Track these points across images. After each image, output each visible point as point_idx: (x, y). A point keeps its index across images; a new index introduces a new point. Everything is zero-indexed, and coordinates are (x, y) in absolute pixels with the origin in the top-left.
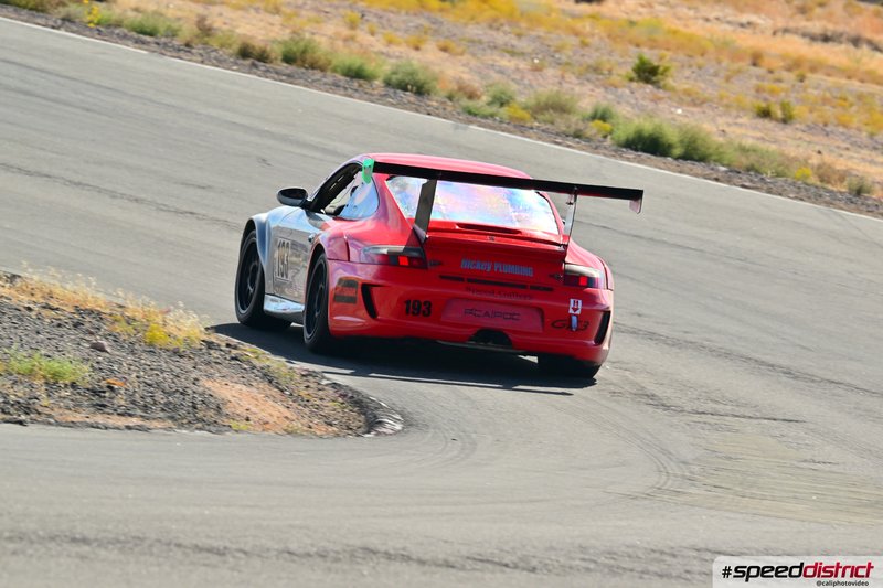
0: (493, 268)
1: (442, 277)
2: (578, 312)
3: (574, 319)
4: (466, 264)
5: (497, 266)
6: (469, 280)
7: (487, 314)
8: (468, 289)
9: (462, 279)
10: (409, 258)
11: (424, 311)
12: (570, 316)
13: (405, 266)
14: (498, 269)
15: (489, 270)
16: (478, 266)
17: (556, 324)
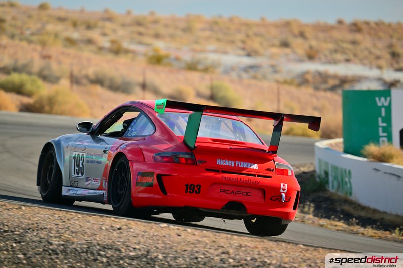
0: (235, 164)
1: (206, 170)
2: (285, 191)
3: (283, 195)
6: (223, 172)
9: (218, 172)
10: (186, 159)
11: (196, 191)
12: (281, 193)
13: (184, 164)
14: (238, 165)
15: (233, 166)
16: (226, 164)
17: (272, 198)
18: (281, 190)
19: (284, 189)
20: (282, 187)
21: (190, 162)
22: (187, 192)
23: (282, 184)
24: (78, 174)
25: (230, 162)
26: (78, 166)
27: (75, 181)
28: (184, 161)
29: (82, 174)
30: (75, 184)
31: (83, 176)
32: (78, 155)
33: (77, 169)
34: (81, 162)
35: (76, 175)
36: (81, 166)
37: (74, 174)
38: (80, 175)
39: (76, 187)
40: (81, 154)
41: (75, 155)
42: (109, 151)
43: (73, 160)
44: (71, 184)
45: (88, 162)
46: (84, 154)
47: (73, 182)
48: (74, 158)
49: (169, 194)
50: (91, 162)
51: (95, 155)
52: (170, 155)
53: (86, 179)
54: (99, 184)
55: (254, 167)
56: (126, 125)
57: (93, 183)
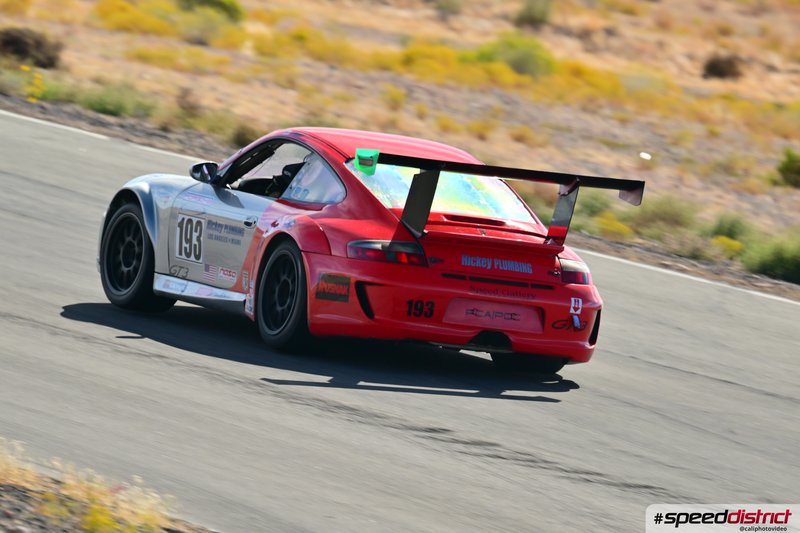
0: (493, 265)
1: (443, 275)
2: (579, 312)
3: (576, 318)
4: (467, 261)
5: (497, 263)
6: (473, 279)
7: (488, 314)
8: (472, 289)
9: (463, 278)
10: (408, 255)
11: (426, 312)
12: (571, 316)
13: (404, 264)
14: (498, 266)
15: (489, 267)
16: (478, 264)
17: (556, 325)
18: (572, 311)
19: (576, 309)
20: (573, 305)
21: (414, 259)
22: (409, 314)
23: (573, 299)
24: (189, 255)
25: (484, 260)
26: (189, 241)
27: (181, 267)
28: (404, 259)
29: (198, 257)
30: (182, 273)
31: (201, 261)
32: (190, 221)
33: (187, 246)
34: (195, 235)
35: (184, 256)
36: (195, 241)
37: (180, 254)
38: (192, 258)
39: (184, 278)
40: (195, 220)
41: (183, 219)
42: (258, 224)
43: (178, 229)
44: (173, 271)
45: (210, 237)
46: (203, 221)
47: (178, 269)
48: (181, 225)
49: (377, 317)
50: (218, 238)
51: (226, 227)
52: (379, 246)
53: (207, 268)
54: (235, 280)
55: (526, 268)
56: (289, 174)
57: (221, 277)
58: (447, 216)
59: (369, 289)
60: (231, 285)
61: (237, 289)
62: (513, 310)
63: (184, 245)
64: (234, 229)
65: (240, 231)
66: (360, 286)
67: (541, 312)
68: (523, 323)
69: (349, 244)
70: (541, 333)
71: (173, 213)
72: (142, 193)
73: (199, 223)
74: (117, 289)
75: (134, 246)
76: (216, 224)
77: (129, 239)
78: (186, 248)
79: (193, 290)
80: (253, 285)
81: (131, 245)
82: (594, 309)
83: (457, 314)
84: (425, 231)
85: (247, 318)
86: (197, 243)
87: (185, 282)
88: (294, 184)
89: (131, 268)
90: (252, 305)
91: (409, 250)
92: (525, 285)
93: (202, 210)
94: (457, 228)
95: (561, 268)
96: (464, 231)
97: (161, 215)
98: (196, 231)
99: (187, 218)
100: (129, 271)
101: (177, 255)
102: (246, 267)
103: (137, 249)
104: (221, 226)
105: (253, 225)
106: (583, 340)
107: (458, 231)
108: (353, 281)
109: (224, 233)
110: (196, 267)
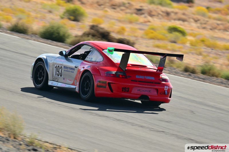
0: (144, 78)
1: (131, 80)
2: (167, 90)
3: (166, 91)
4: (137, 77)
5: (145, 77)
6: (139, 81)
7: (143, 91)
8: (139, 84)
9: (137, 81)
10: (122, 75)
11: (127, 91)
12: (165, 91)
13: (121, 78)
15: (143, 78)
16: (140, 77)
17: (161, 93)
18: (165, 89)
19: (166, 89)
20: (165, 88)
21: (123, 76)
22: (123, 91)
23: (165, 86)
24: (58, 75)
25: (142, 76)
26: (58, 72)
28: (121, 77)
30: (57, 80)
31: (62, 77)
32: (59, 66)
33: (58, 73)
34: (60, 70)
35: (57, 76)
36: (60, 72)
37: (56, 75)
38: (59, 76)
39: (57, 82)
40: (60, 66)
41: (57, 66)
42: (79, 67)
43: (55, 68)
44: (54, 80)
45: (65, 71)
46: (62, 66)
47: (55, 79)
48: (56, 67)
49: (114, 92)
50: (67, 71)
51: (69, 68)
52: (114, 73)
53: (64, 79)
54: (72, 82)
55: (153, 78)
56: (86, 54)
57: (68, 81)
58: (131, 65)
59: (111, 84)
60: (71, 83)
61: (73, 84)
62: (150, 89)
63: (57, 73)
64: (72, 69)
65: (74, 69)
66: (109, 84)
67: (157, 90)
68: (152, 93)
69: (106, 73)
70: (157, 95)
71: (54, 64)
72: (44, 59)
73: (61, 67)
74: (37, 85)
75: (42, 73)
76: (66, 67)
77: (41, 71)
78: (57, 74)
79: (60, 85)
80: (78, 83)
81: (41, 73)
82: (170, 89)
83: (135, 91)
84: (126, 69)
85: (76, 92)
86: (61, 72)
87: (57, 83)
88: (88, 56)
89: (41, 79)
90: (78, 89)
91: (122, 74)
92: (153, 83)
93: (62, 64)
94: (134, 68)
95: (162, 78)
96: (136, 69)
97: (50, 64)
98: (60, 69)
99: (58, 66)
100: (40, 80)
101: (55, 75)
102: (76, 79)
103: (43, 74)
104: (68, 68)
105: (77, 67)
106: (168, 97)
107: (134, 69)
108: (107, 82)
109: (69, 70)
110: (61, 79)
